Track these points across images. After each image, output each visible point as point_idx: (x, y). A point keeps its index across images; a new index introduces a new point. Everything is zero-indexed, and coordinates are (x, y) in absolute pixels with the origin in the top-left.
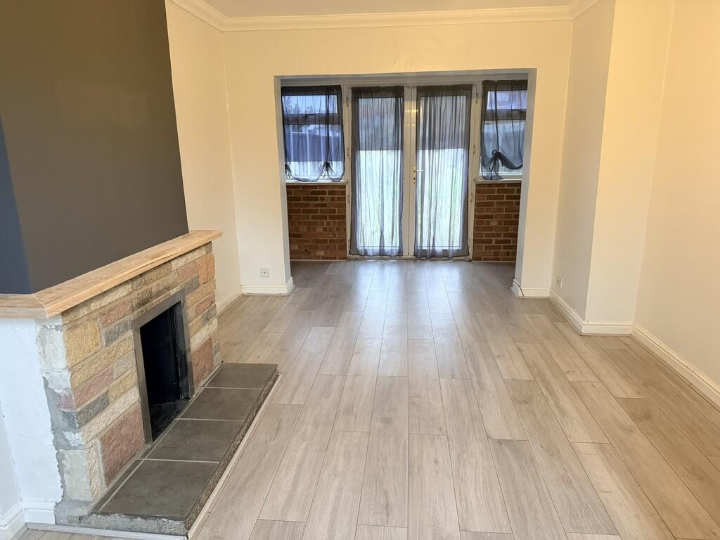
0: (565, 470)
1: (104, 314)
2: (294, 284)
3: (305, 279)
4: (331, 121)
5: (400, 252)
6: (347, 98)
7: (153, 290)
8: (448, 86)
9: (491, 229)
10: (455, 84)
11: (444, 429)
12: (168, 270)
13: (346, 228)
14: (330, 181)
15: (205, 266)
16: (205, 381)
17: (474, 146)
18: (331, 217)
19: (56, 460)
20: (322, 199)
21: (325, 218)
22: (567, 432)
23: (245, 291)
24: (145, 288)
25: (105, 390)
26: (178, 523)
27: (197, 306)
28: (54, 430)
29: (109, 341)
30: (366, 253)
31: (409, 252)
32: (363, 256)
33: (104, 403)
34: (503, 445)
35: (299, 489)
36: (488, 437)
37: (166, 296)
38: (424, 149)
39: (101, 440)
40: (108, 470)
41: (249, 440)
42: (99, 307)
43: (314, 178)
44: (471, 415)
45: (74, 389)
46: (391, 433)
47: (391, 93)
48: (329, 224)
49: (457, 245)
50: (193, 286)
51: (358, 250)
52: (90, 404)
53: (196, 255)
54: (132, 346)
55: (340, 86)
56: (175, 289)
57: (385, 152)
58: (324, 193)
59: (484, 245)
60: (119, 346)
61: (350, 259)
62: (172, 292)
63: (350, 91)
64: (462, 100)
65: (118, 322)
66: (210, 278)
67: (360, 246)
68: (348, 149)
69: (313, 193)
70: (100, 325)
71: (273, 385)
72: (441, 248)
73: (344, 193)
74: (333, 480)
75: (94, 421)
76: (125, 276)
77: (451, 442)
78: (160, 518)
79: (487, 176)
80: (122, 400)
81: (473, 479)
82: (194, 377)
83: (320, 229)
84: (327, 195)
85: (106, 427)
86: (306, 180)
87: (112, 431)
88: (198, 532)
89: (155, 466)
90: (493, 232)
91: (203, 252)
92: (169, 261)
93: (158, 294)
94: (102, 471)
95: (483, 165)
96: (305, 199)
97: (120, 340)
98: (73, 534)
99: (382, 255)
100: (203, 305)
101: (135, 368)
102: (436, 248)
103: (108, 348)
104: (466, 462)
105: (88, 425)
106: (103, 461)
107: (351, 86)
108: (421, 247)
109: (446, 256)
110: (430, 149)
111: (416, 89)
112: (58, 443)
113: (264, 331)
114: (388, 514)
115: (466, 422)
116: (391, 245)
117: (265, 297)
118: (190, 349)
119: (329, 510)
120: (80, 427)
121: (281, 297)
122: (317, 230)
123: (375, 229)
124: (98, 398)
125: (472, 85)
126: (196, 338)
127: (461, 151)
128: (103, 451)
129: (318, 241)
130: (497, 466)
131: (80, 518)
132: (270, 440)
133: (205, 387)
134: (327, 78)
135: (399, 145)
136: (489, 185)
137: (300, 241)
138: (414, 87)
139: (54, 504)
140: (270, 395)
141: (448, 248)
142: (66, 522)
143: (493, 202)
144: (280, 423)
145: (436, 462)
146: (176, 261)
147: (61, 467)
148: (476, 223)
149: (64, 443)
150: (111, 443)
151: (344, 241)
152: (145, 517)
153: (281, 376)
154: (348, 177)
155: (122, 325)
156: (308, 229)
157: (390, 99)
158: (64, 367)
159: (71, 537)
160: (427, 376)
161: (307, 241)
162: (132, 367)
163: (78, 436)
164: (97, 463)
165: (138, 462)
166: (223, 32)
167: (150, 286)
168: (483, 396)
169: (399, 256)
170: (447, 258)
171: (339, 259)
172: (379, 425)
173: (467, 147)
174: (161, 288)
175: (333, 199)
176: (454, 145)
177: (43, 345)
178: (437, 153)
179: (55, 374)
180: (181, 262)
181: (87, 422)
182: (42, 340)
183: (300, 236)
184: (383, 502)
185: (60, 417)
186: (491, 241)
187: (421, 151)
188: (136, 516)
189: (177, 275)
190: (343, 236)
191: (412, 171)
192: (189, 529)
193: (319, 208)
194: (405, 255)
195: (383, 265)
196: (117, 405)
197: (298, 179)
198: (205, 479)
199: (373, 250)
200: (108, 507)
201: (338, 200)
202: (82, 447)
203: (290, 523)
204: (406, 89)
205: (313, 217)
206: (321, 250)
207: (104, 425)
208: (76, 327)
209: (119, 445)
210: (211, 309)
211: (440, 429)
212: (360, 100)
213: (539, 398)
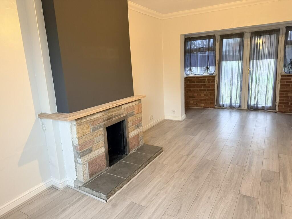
0: (271, 216)
1: (92, 122)
2: (186, 117)
3: (192, 115)
4: (210, 50)
5: (240, 106)
6: (218, 40)
7: (113, 115)
8: (267, 31)
9: (288, 97)
10: (271, 29)
11: (220, 185)
12: (120, 108)
13: (214, 94)
14: (208, 75)
15: (137, 108)
16: (135, 149)
17: (280, 58)
18: (208, 90)
19: (75, 167)
20: (204, 82)
21: (205, 90)
22: (283, 199)
23: (166, 118)
24: (110, 114)
25: (91, 146)
26: (104, 195)
27: (133, 122)
28: (75, 157)
29: (93, 131)
30: (223, 106)
31: (244, 106)
32: (222, 107)
33: (91, 151)
34: (245, 198)
35: (150, 195)
36: (239, 193)
37: (119, 117)
38: (253, 59)
39: (88, 163)
40: (90, 173)
41: (142, 173)
42: (90, 119)
43: (202, 73)
44: (236, 182)
45: (79, 145)
46: (196, 182)
47: (238, 36)
48: (206, 93)
49: (270, 104)
50: (132, 114)
51: (220, 104)
52: (85, 150)
53: (134, 104)
54: (103, 133)
55: (215, 35)
56: (123, 115)
57: (234, 61)
58: (205, 80)
59: (284, 105)
60: (97, 133)
61: (216, 108)
62: (122, 116)
63: (219, 37)
64: (274, 37)
65: (98, 125)
66: (139, 112)
67: (221, 103)
68: (217, 61)
69: (200, 80)
70: (90, 125)
71: (158, 155)
72: (261, 105)
73: (215, 80)
74: (164, 195)
75: (86, 156)
76: (100, 110)
77: (220, 191)
78: (100, 192)
79: (287, 72)
80: (97, 151)
81: (222, 209)
82: (130, 147)
83: (202, 95)
84: (206, 81)
85: (91, 159)
86: (198, 75)
87: (93, 160)
88: (111, 200)
89: (106, 175)
90: (289, 99)
91: (137, 102)
92: (121, 105)
93: (115, 117)
94: (88, 173)
95: (285, 67)
96: (197, 82)
97: (98, 131)
98: (77, 191)
99: (231, 107)
100: (136, 122)
101: (103, 141)
102: (258, 105)
103: (93, 133)
104: (223, 201)
105: (84, 157)
106: (89, 170)
107: (220, 35)
108: (251, 104)
109: (263, 109)
110: (256, 59)
111: (250, 33)
112: (75, 161)
113: (166, 134)
114: (178, 213)
115: (232, 185)
116: (235, 103)
117: (173, 121)
118: (128, 137)
119: (157, 205)
120: (80, 157)
121: (179, 121)
122: (201, 95)
123: (228, 96)
124: (88, 149)
125: (280, 29)
126: (132, 133)
127: (273, 61)
128: (89, 166)
129: (202, 100)
130: (237, 206)
131: (80, 187)
132: (148, 175)
133: (134, 151)
134: (209, 32)
135: (241, 58)
136: (287, 76)
137: (194, 99)
138: (249, 32)
139: (74, 180)
140: (156, 158)
141: (264, 106)
142: (76, 187)
143: (290, 85)
144: (155, 169)
145: (209, 198)
146: (124, 106)
147: (76, 169)
148: (280, 94)
149: (77, 162)
150: (92, 164)
151: (213, 100)
152: (96, 191)
153: (163, 152)
154: (217, 73)
155: (99, 126)
156: (198, 95)
157: (238, 38)
158: (76, 137)
159: (76, 192)
160: (225, 162)
161: (197, 100)
162: (102, 140)
163: (80, 160)
164: (86, 170)
165: (102, 173)
166: (162, 20)
167: (112, 113)
168: (247, 175)
169: (239, 108)
170: (264, 110)
171: (211, 108)
172: (193, 178)
173: (276, 58)
174: (117, 114)
175: (209, 82)
176: (269, 57)
177: (71, 130)
178: (260, 62)
179: (74, 139)
180: (126, 106)
181: (83, 156)
182: (71, 128)
183: (194, 97)
184: (179, 208)
185: (76, 153)
186: (288, 103)
187: (252, 61)
188: (94, 190)
189: (124, 110)
190: (213, 98)
191: (247, 69)
192: (108, 198)
193: (203, 86)
194: (242, 108)
195: (231, 111)
196: (95, 152)
197: (195, 74)
198: (118, 183)
199: (227, 105)
200: (87, 185)
201: (211, 83)
202: (81, 164)
203: (141, 206)
204: (245, 34)
205: (200, 90)
206: (203, 104)
207: (90, 158)
208: (81, 125)
209: (95, 166)
210: (140, 124)
211: (218, 185)
212: (223, 40)
213: (276, 181)
